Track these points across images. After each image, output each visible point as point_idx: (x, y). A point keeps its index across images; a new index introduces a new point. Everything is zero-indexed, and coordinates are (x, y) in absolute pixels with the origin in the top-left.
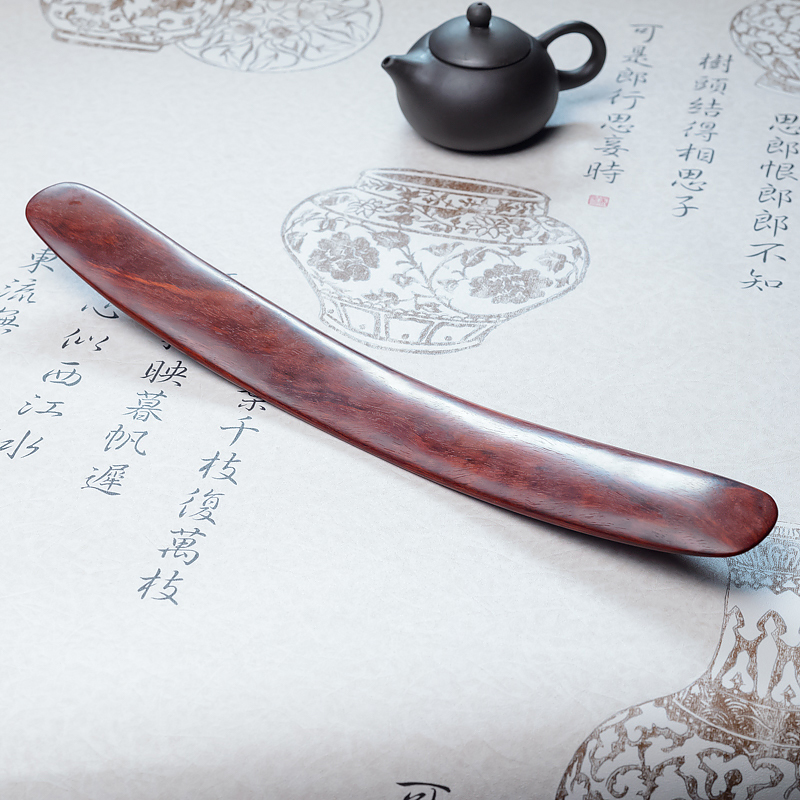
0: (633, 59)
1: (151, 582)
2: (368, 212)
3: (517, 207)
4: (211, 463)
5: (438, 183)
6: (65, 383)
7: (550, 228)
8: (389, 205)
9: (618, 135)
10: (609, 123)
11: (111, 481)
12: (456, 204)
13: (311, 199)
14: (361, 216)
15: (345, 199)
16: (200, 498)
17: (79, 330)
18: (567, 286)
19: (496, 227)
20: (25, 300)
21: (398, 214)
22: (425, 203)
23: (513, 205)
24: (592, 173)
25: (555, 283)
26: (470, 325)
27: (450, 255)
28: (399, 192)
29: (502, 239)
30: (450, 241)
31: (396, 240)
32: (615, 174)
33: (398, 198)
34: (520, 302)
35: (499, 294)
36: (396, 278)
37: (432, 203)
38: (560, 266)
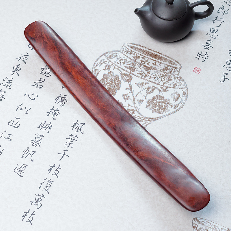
0: (226, 2)
1: (26, 214)
2: (122, 64)
3: (170, 69)
4: (52, 168)
5: (147, 53)
6: (14, 126)
7: (178, 81)
8: (129, 61)
9: (212, 39)
10: (210, 33)
11: (21, 170)
12: (151, 65)
13: (104, 54)
14: (119, 65)
15: (116, 56)
16: (46, 182)
17: (22, 104)
18: (177, 108)
19: (161, 77)
20: (8, 87)
21: (131, 66)
22: (140, 62)
23: (169, 68)
24: (198, 56)
25: (174, 106)
26: (143, 121)
27: (143, 88)
28: (134, 56)
29: (162, 83)
30: (145, 82)
31: (128, 78)
32: (206, 58)
33: (133, 58)
34: (161, 113)
35: (155, 109)
36: (124, 95)
37: (143, 62)
38: (177, 99)
